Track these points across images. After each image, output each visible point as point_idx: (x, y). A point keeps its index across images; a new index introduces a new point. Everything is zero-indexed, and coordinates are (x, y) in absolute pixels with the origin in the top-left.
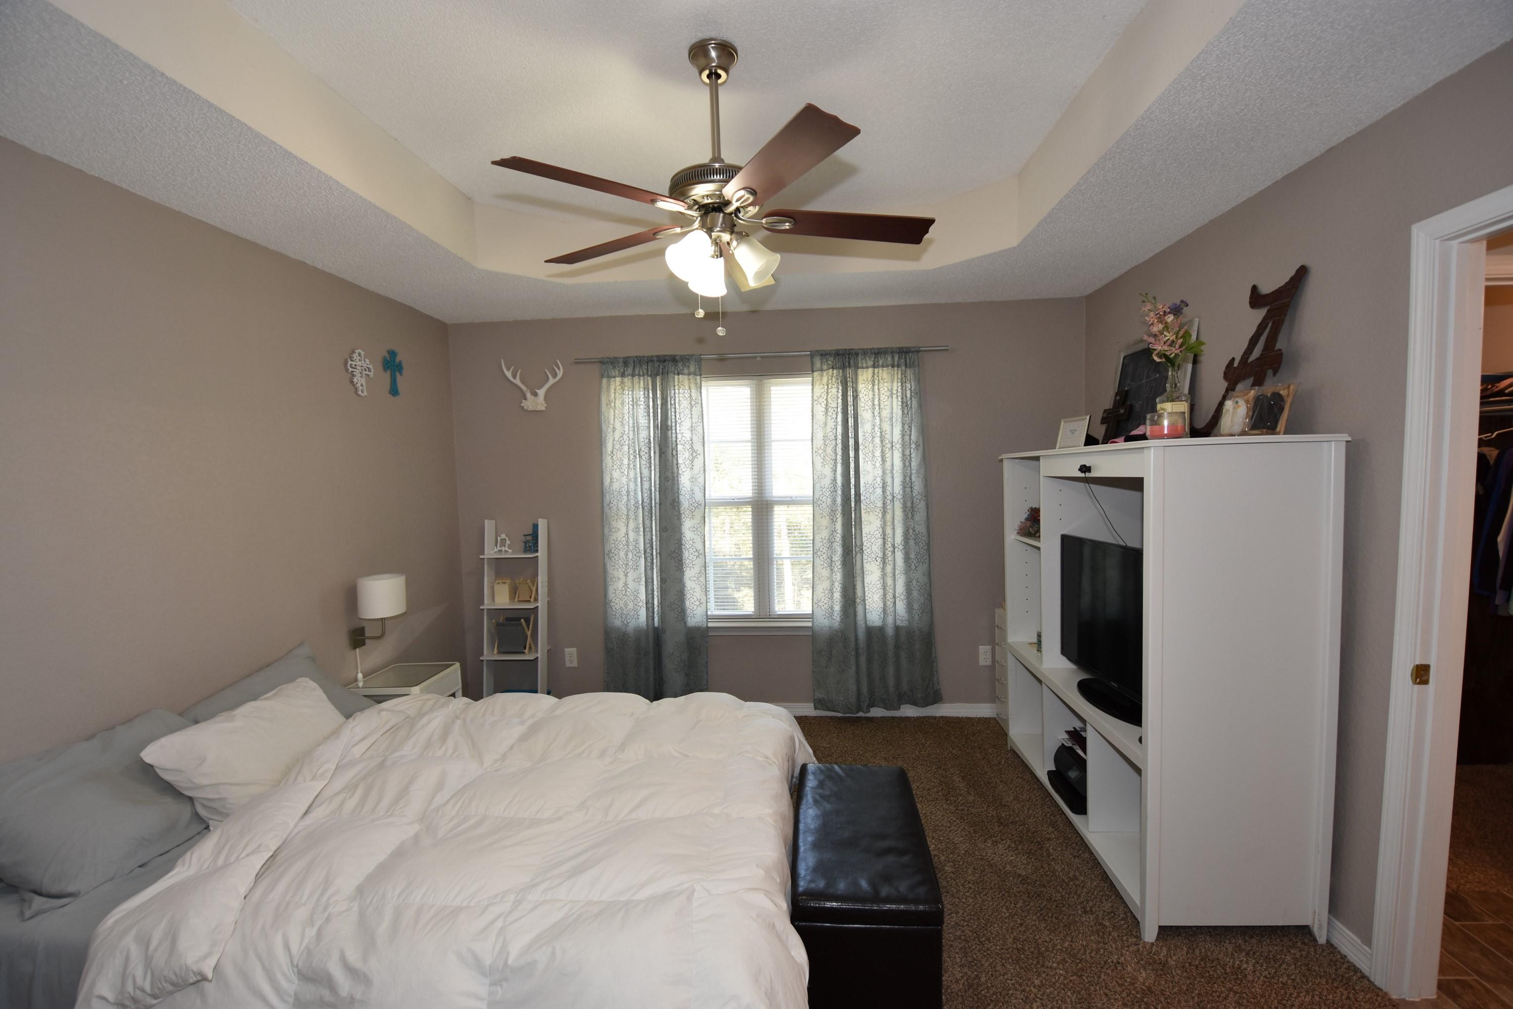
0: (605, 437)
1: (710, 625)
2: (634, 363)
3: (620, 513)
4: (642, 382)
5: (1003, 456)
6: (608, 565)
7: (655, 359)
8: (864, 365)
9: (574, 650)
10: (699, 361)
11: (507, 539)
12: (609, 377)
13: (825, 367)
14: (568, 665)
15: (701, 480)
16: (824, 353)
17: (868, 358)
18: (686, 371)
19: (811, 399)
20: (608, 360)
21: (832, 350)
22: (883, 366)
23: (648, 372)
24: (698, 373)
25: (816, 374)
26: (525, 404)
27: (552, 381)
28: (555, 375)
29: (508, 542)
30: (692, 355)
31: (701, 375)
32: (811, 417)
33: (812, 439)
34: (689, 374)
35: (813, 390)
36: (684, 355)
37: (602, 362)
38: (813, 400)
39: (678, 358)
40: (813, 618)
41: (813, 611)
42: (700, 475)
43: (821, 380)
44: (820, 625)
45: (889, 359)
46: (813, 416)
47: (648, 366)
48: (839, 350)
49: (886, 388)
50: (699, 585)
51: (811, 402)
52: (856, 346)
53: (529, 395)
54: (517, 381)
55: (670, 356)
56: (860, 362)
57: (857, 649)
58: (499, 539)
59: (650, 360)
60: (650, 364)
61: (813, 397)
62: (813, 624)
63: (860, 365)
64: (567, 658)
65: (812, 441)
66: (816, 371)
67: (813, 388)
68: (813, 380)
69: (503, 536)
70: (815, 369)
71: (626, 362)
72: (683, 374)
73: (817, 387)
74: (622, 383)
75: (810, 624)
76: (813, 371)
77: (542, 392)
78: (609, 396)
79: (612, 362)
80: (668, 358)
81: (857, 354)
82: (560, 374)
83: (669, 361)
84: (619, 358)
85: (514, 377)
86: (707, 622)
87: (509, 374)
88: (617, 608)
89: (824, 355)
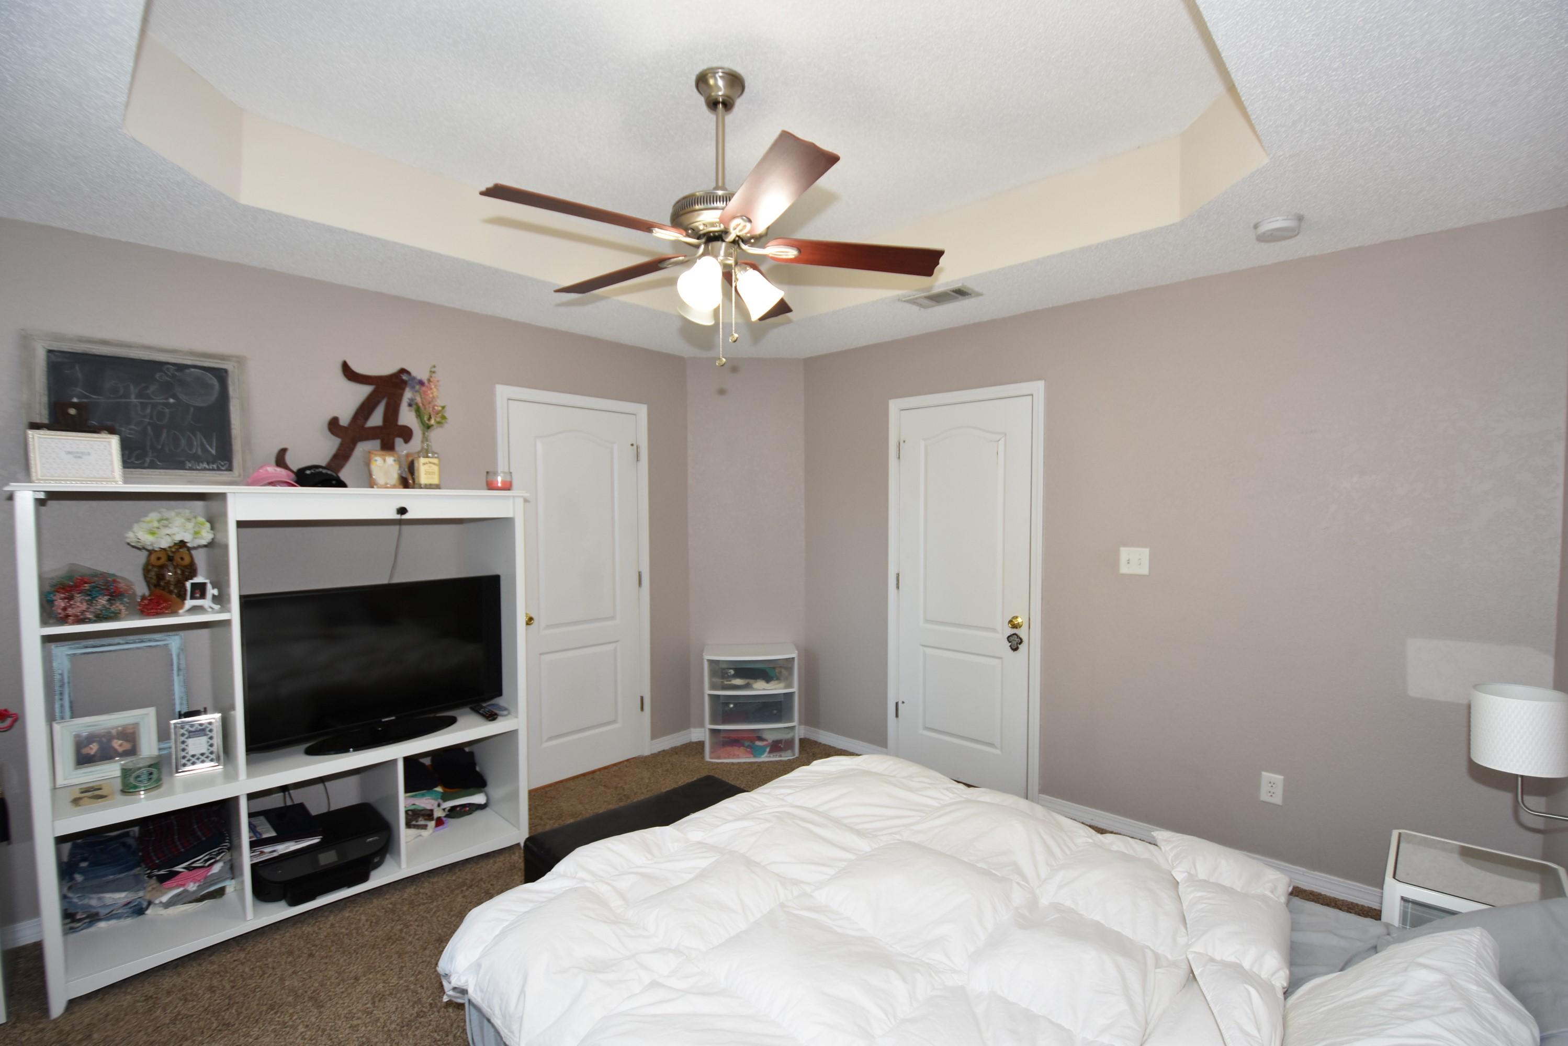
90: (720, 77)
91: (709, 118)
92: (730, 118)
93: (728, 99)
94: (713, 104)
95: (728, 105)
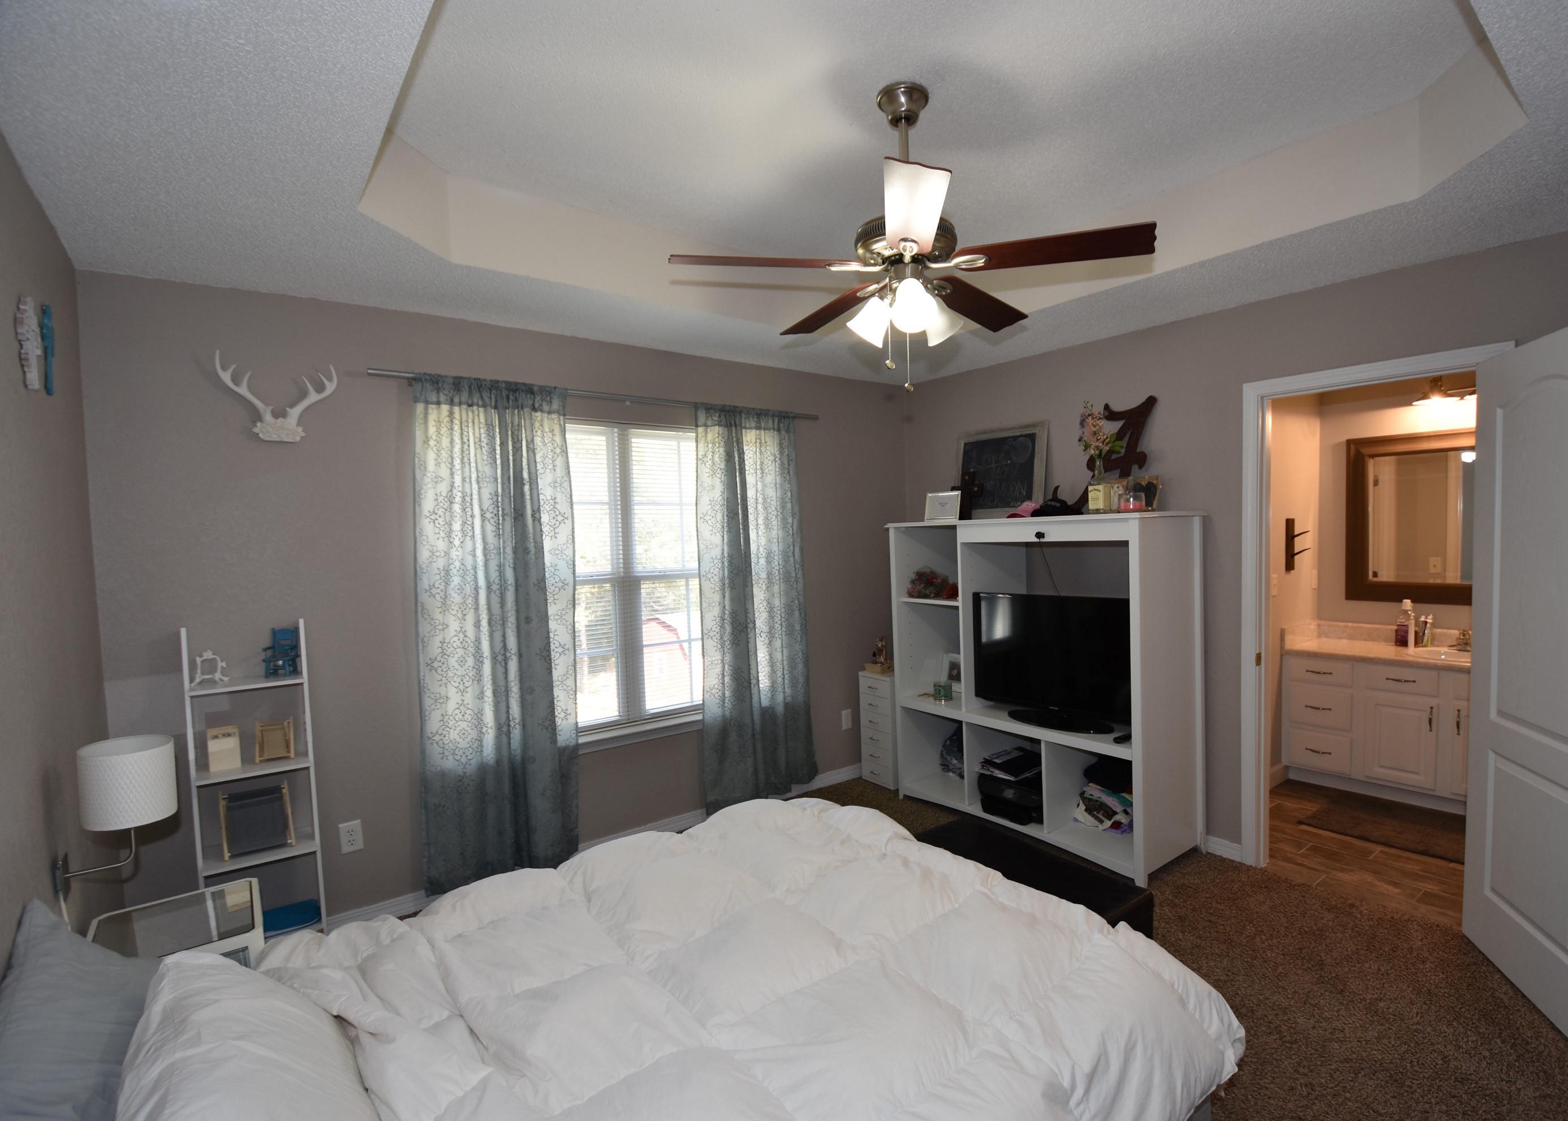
0: (420, 490)
1: (581, 740)
2: (470, 387)
3: (449, 603)
4: (482, 415)
5: (889, 525)
6: (428, 680)
7: (504, 385)
8: (747, 426)
9: (356, 823)
10: (564, 396)
11: (218, 659)
12: (427, 402)
13: (709, 423)
14: (346, 849)
15: (569, 552)
16: (709, 407)
17: (751, 418)
18: (546, 408)
19: (695, 457)
20: (428, 378)
21: (717, 405)
22: (765, 429)
23: (491, 402)
24: (562, 412)
25: (701, 429)
26: (258, 428)
27: (313, 397)
28: (320, 388)
29: (221, 664)
30: (555, 388)
31: (564, 415)
32: (695, 478)
33: (696, 504)
34: (550, 413)
35: (697, 447)
36: (545, 387)
37: (414, 380)
38: (697, 459)
39: (536, 389)
40: (703, 709)
41: (703, 701)
42: (569, 545)
43: (706, 436)
44: (713, 716)
45: (771, 421)
46: (697, 477)
47: (491, 393)
48: (724, 406)
49: (769, 454)
50: (564, 690)
51: (695, 462)
52: (740, 403)
53: (268, 417)
54: (243, 390)
55: (525, 385)
56: (743, 421)
57: (753, 735)
58: (199, 660)
59: (494, 386)
60: (494, 391)
61: (697, 455)
62: (703, 716)
63: (743, 425)
64: (344, 839)
65: (696, 506)
66: (701, 426)
67: (697, 445)
68: (697, 437)
69: (208, 655)
70: (699, 424)
71: (457, 384)
72: (542, 411)
73: (701, 445)
74: (451, 414)
75: (699, 717)
76: (697, 426)
77: (295, 412)
78: (426, 430)
79: (436, 382)
80: (523, 387)
81: (741, 412)
82: (330, 387)
83: (522, 391)
84: (446, 377)
85: (236, 379)
86: (577, 736)
87: (226, 377)
88: (446, 742)
89: (709, 409)
90: (902, 92)
91: (894, 134)
92: (913, 132)
93: (910, 113)
94: (895, 122)
95: (910, 119)
